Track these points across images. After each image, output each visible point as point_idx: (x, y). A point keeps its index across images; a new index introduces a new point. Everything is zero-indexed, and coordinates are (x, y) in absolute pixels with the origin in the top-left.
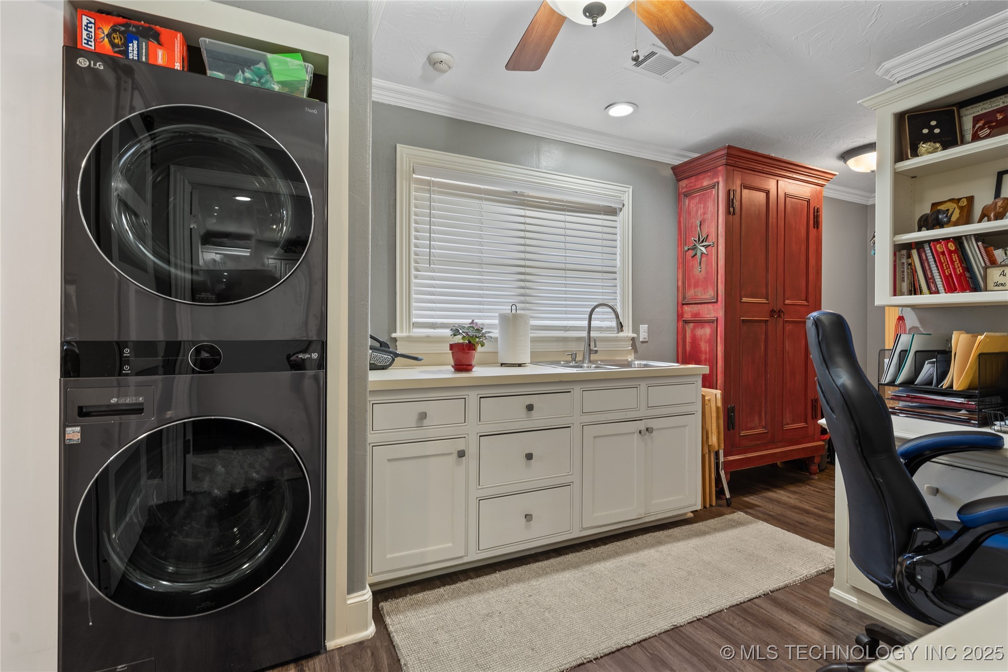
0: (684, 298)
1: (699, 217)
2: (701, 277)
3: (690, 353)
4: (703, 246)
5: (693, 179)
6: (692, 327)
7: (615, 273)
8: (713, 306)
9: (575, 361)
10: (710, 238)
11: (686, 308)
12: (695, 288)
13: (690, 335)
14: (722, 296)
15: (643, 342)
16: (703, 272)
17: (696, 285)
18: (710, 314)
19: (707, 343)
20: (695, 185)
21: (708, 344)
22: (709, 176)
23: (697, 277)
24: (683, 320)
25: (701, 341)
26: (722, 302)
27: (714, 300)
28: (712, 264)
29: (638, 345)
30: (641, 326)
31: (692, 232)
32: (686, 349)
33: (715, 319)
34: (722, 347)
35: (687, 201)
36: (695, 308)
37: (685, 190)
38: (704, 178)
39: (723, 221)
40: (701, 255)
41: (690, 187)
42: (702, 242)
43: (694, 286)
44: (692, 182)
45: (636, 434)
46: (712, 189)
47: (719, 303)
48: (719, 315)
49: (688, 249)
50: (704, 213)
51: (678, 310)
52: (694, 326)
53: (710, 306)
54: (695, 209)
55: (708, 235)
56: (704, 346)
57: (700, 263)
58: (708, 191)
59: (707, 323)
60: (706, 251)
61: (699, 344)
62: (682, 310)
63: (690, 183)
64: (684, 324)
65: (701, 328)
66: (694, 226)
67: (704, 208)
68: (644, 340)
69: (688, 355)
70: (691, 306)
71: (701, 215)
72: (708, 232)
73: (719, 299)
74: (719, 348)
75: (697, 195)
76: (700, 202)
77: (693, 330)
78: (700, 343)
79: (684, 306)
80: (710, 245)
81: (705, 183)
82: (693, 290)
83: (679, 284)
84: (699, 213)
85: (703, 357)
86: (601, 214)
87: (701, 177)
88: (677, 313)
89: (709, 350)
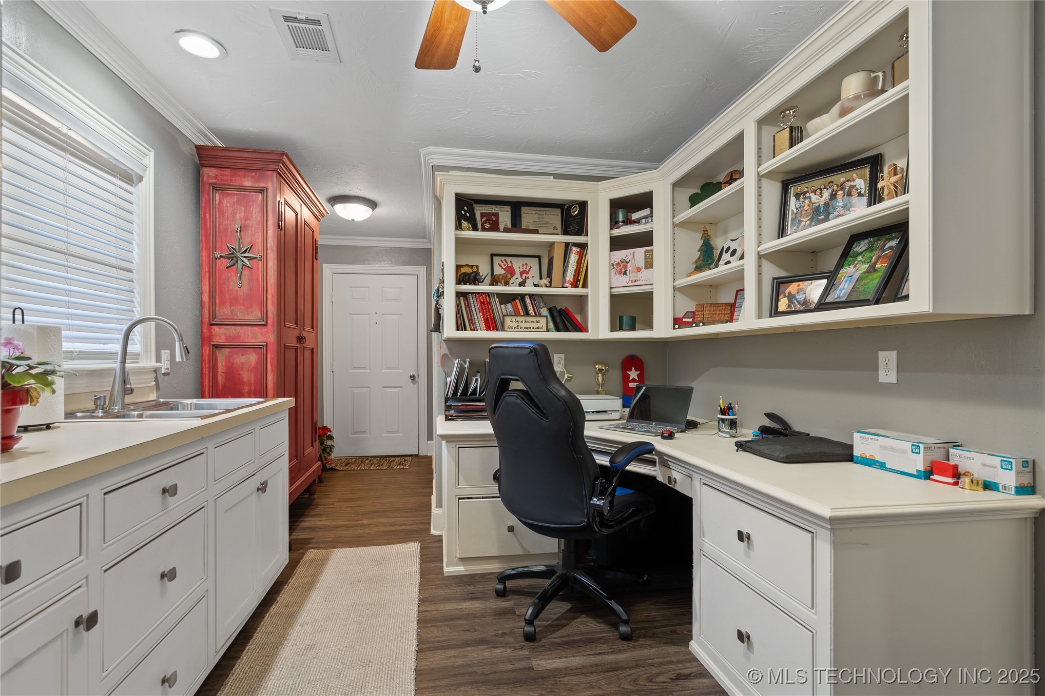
0: (214, 317)
1: (238, 221)
2: (242, 294)
3: (224, 386)
4: (245, 257)
5: (227, 172)
6: (226, 353)
7: (130, 271)
8: (260, 329)
9: (103, 409)
10: (255, 249)
11: (216, 329)
12: (231, 305)
13: (224, 364)
14: (273, 319)
15: (165, 374)
16: (245, 288)
17: (234, 301)
18: (255, 338)
19: (251, 372)
20: (231, 180)
21: (253, 373)
22: (253, 177)
23: (235, 292)
24: (213, 345)
25: (242, 369)
26: (273, 325)
27: (263, 323)
28: (258, 280)
29: (160, 378)
30: (163, 351)
31: (226, 236)
32: (217, 381)
33: (265, 344)
34: (273, 376)
35: (217, 195)
36: (233, 331)
37: (213, 181)
38: (245, 176)
39: (274, 234)
40: (242, 267)
41: (222, 180)
42: (244, 252)
43: (231, 303)
44: (226, 175)
45: (254, 493)
46: (258, 194)
47: (269, 326)
48: (268, 340)
49: (221, 256)
50: (246, 219)
51: (202, 332)
52: (229, 352)
53: (256, 329)
54: (230, 209)
55: (252, 246)
56: (246, 376)
57: (241, 276)
58: (251, 193)
59: (252, 349)
60: (250, 263)
61: (239, 374)
62: (210, 331)
63: (223, 175)
64: (214, 349)
65: (242, 355)
66: (229, 230)
67: (245, 212)
68: (167, 371)
69: (220, 388)
70: (226, 327)
71: (241, 219)
72: (251, 242)
73: (269, 321)
74: (270, 378)
75: (234, 194)
76: (239, 202)
77: (228, 358)
78: (241, 373)
79: (214, 327)
80: (257, 258)
81: (248, 183)
82: (229, 308)
83: (204, 299)
84: (238, 216)
85: (246, 389)
86: (115, 176)
87: (240, 173)
88: (202, 335)
89: (255, 381)
